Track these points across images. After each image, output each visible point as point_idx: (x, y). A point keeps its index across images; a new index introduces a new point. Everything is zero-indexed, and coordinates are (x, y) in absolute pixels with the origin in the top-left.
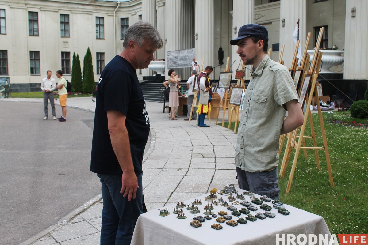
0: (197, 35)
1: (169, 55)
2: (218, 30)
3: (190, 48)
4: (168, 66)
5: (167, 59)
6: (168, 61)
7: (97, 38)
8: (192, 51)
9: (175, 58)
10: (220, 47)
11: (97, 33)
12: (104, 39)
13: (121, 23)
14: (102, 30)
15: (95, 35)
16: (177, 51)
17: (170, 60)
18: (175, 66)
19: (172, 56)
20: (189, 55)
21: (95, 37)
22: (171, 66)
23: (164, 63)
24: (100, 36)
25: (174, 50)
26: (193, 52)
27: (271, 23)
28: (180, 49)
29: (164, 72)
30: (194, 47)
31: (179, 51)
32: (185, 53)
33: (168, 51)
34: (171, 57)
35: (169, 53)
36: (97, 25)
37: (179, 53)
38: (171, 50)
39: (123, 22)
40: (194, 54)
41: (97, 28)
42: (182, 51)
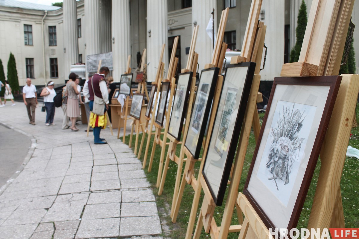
0: (114, 39)
1: (89, 59)
2: (136, 35)
3: (109, 52)
4: (88, 70)
5: (87, 63)
6: (88, 65)
7: (26, 44)
8: (110, 54)
9: (94, 62)
10: (138, 52)
11: (25, 39)
12: (32, 45)
13: (49, 30)
14: (30, 37)
15: (23, 41)
16: (96, 55)
17: (89, 64)
18: (94, 70)
19: (92, 60)
20: (107, 59)
21: (24, 43)
22: (91, 70)
23: (85, 67)
24: (28, 42)
25: (94, 54)
26: (111, 56)
27: (183, 28)
28: (99, 53)
29: (85, 76)
30: (111, 51)
31: (98, 55)
32: (104, 56)
33: (88, 54)
34: (90, 61)
35: (89, 57)
36: (25, 32)
37: (98, 57)
38: (91, 54)
39: (51, 30)
40: (111, 57)
41: (26, 35)
42: (101, 55)
